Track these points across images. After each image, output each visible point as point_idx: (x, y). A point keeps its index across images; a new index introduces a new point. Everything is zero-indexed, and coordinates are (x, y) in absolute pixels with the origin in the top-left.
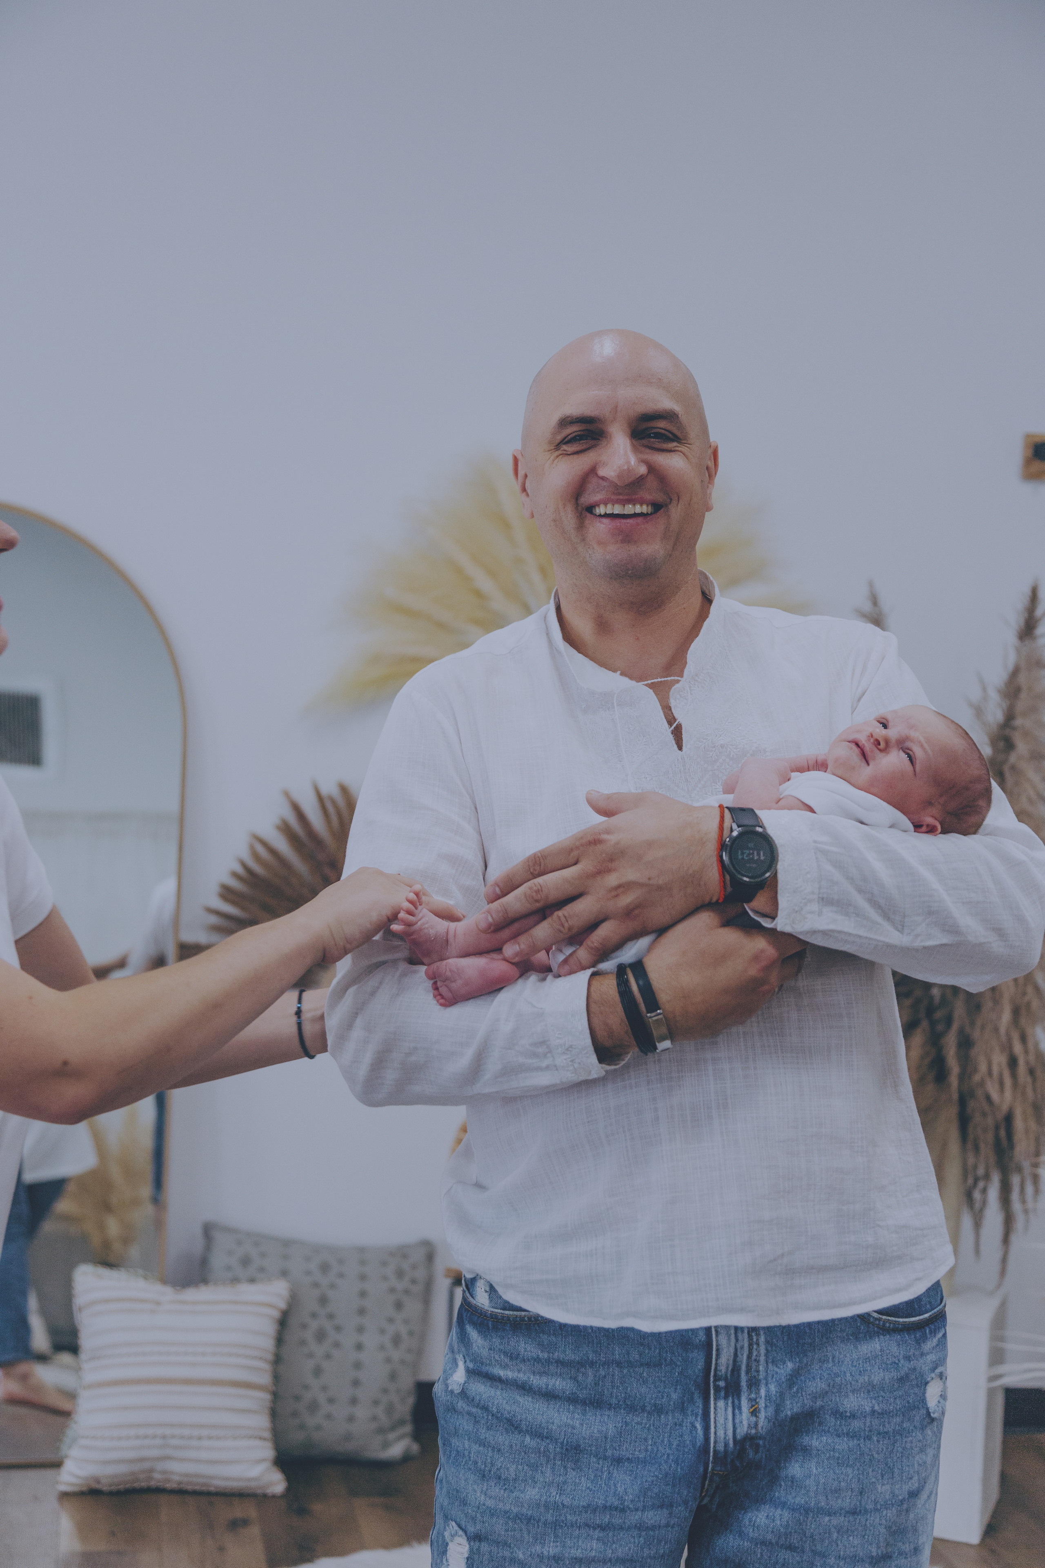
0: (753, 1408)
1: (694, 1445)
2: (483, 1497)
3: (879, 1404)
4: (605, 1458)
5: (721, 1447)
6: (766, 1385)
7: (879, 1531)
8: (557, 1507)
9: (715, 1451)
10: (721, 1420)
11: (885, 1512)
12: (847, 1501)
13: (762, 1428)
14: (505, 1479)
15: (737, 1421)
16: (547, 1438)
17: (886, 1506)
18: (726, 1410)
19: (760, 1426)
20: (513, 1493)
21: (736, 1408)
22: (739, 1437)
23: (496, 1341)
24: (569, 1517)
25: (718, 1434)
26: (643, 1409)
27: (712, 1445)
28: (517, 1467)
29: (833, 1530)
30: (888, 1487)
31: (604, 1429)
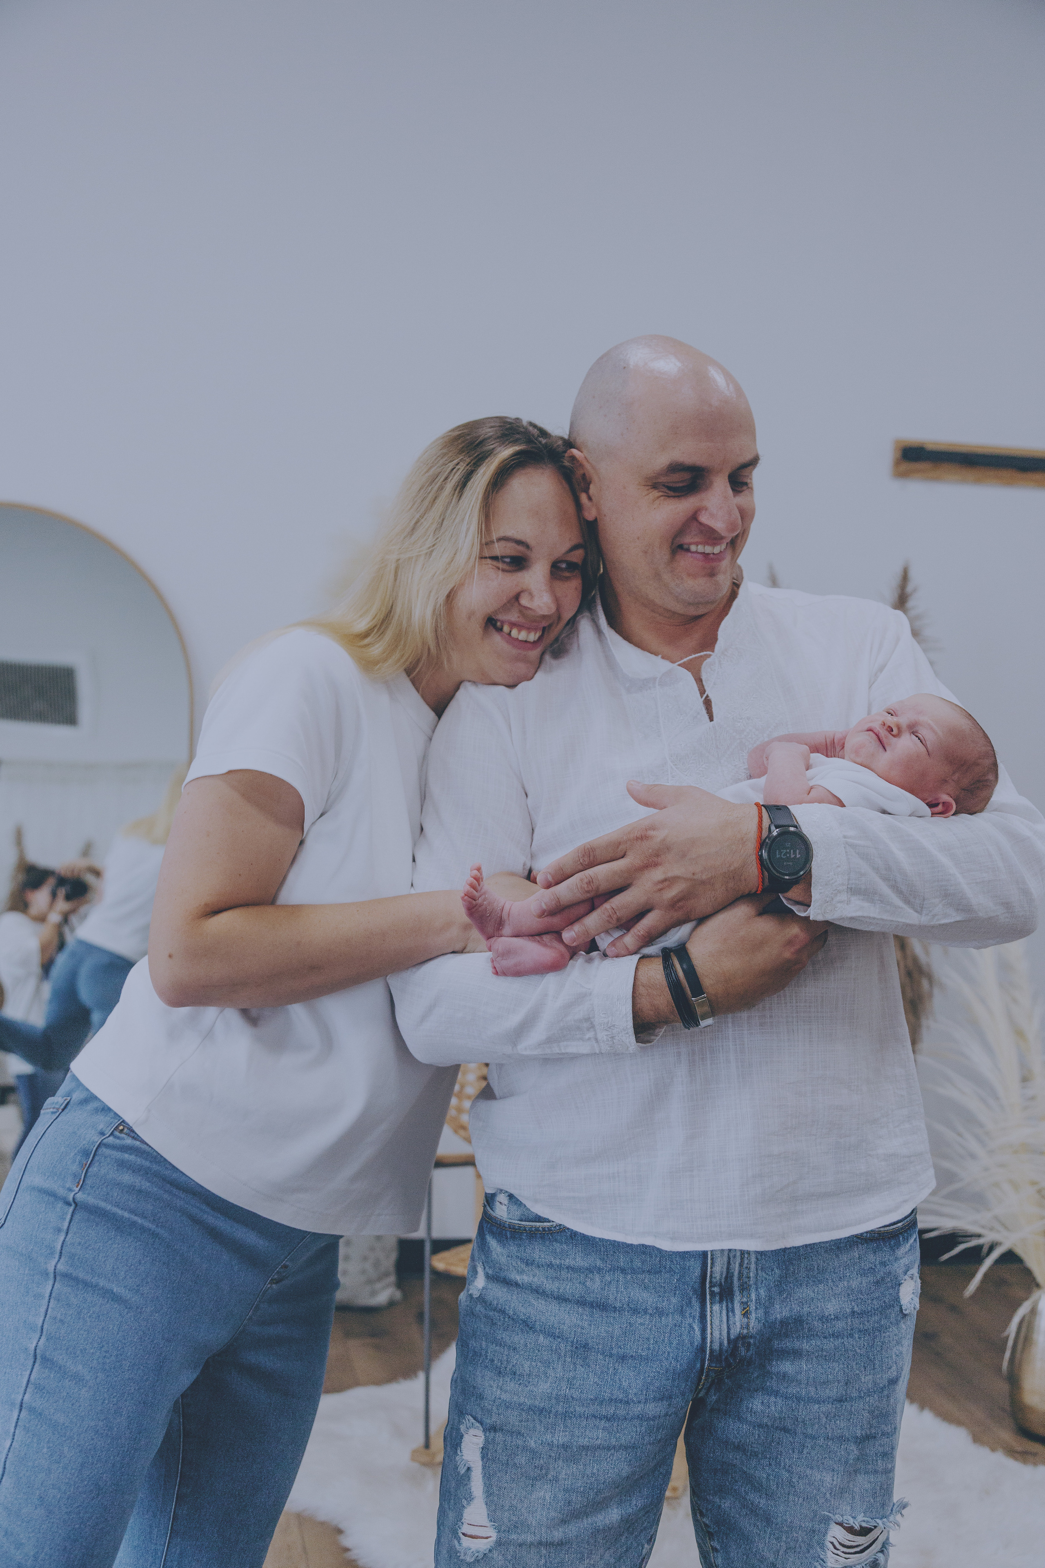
0: (745, 1310)
1: (692, 1344)
2: (499, 1392)
3: (858, 1305)
4: (611, 1356)
5: (716, 1346)
6: (757, 1290)
7: (863, 1415)
8: (566, 1399)
9: (711, 1350)
10: (716, 1322)
11: (868, 1399)
12: (833, 1391)
13: (753, 1328)
14: (520, 1375)
15: (731, 1322)
16: (559, 1337)
17: (869, 1393)
18: (720, 1314)
19: (751, 1326)
20: (527, 1387)
21: (730, 1310)
22: (732, 1337)
23: (513, 1249)
24: (578, 1409)
25: (714, 1334)
26: (646, 1311)
27: (708, 1345)
28: (531, 1364)
29: (822, 1415)
30: (870, 1377)
31: (611, 1330)
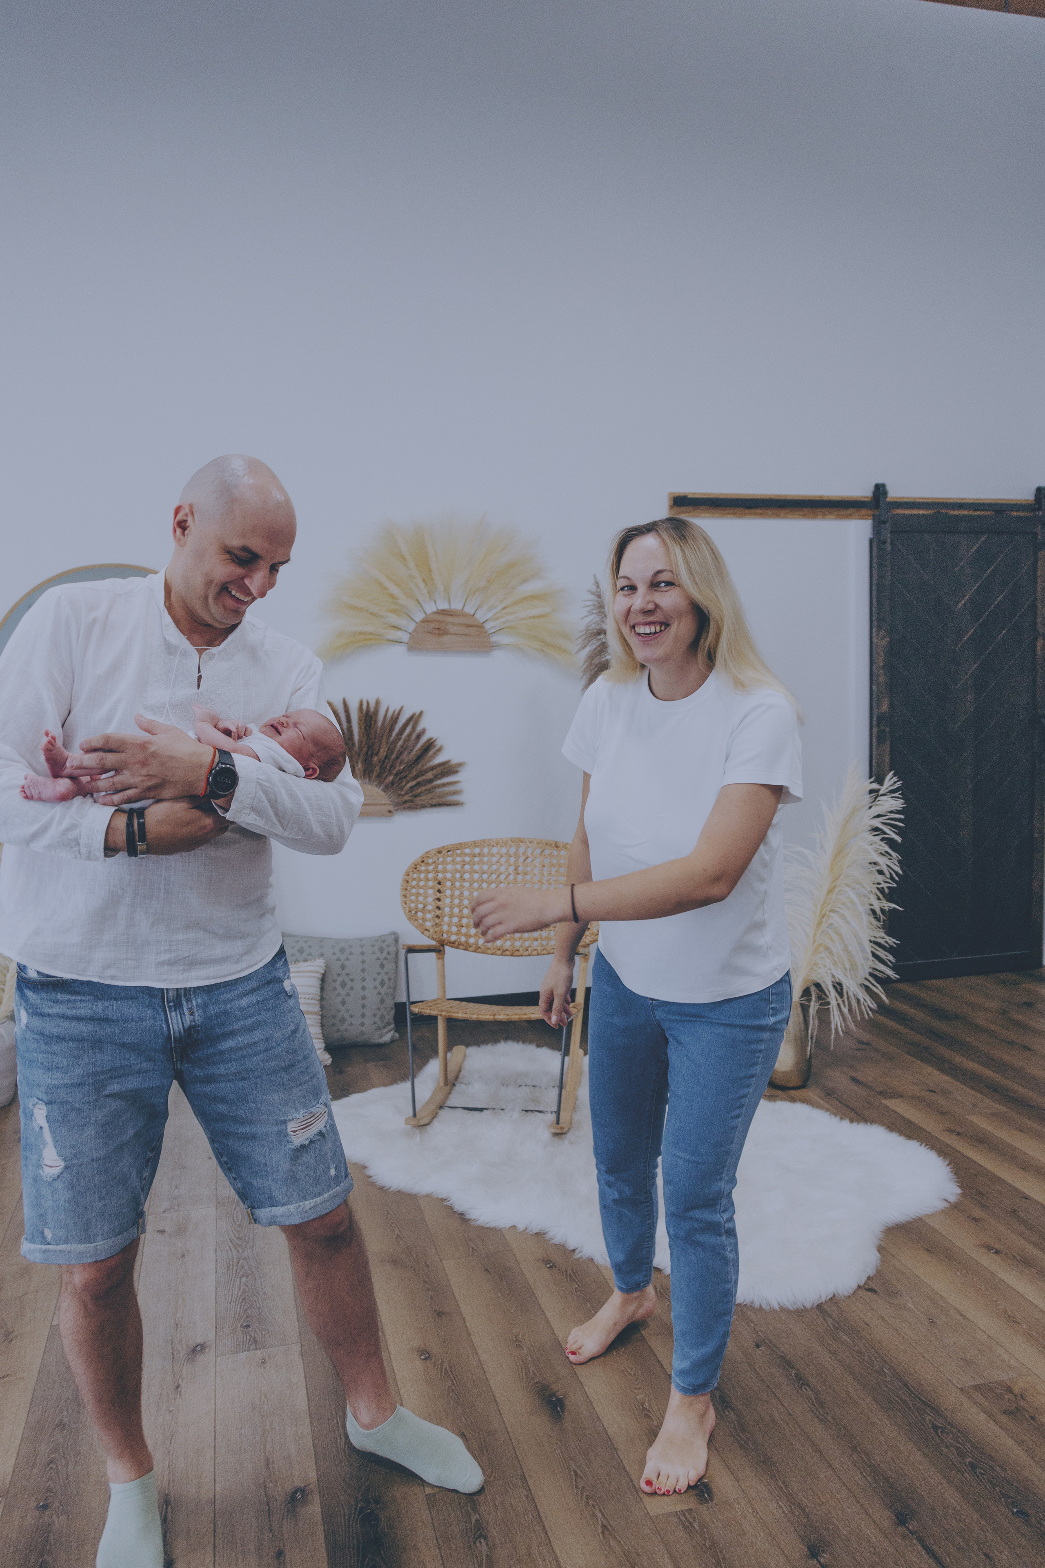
0: (191, 1013)
1: (162, 1035)
3: (260, 997)
4: (116, 1044)
5: (177, 1035)
6: (196, 1003)
9: (174, 1037)
10: (175, 1021)
13: (198, 1021)
15: (184, 1020)
16: (82, 1040)
18: (176, 1015)
19: (196, 1020)
20: (67, 1073)
21: (182, 1014)
22: (186, 1028)
23: (44, 995)
25: (174, 1028)
27: (172, 1035)
28: (67, 1060)
30: (280, 1033)
31: (113, 1031)
